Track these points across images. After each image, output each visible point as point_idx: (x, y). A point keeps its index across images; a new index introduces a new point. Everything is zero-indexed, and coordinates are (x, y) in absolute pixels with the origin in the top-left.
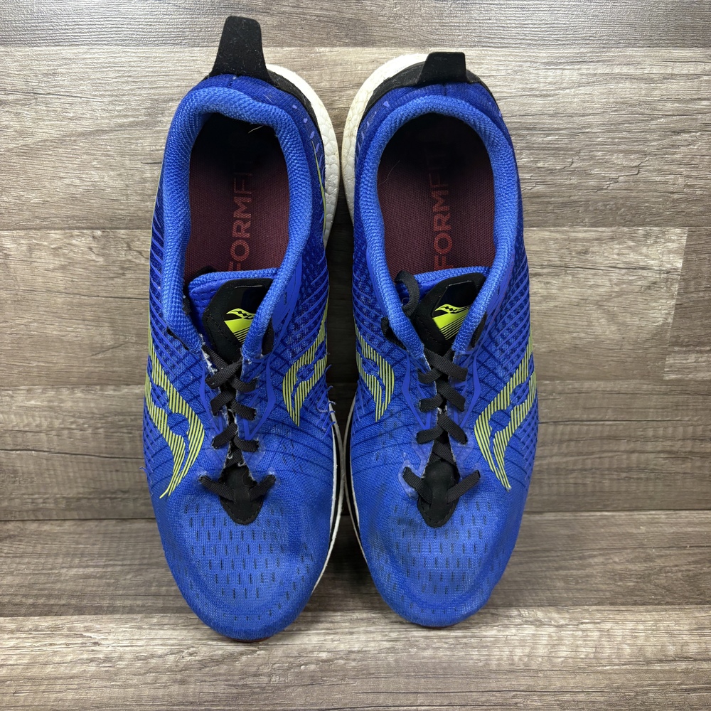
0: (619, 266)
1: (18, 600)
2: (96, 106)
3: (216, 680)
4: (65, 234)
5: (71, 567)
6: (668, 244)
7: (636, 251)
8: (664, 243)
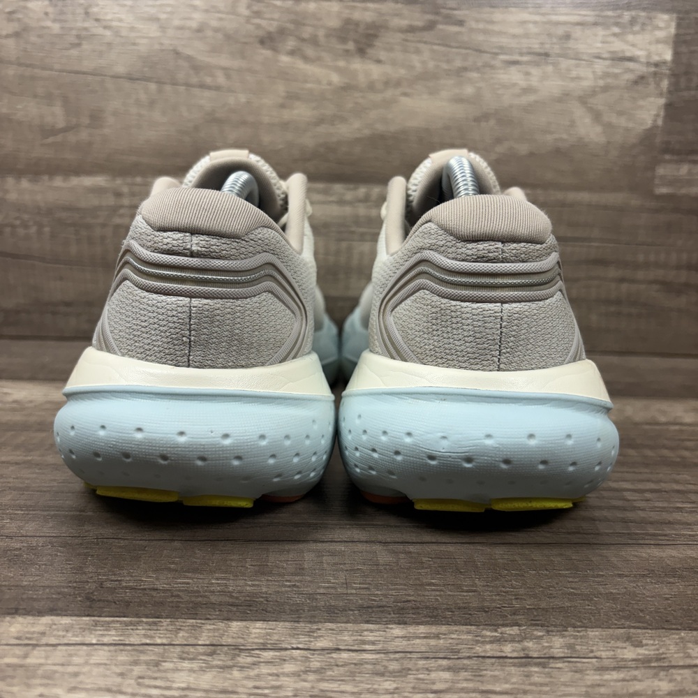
7: (622, 40)
8: (651, 31)
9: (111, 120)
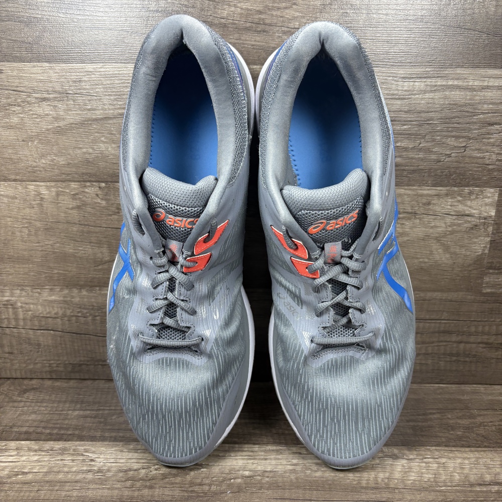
0: (451, 213)
1: (39, 430)
2: (106, 102)
3: (173, 487)
4: (81, 185)
5: (74, 410)
6: (485, 199)
7: (464, 204)
8: (483, 198)
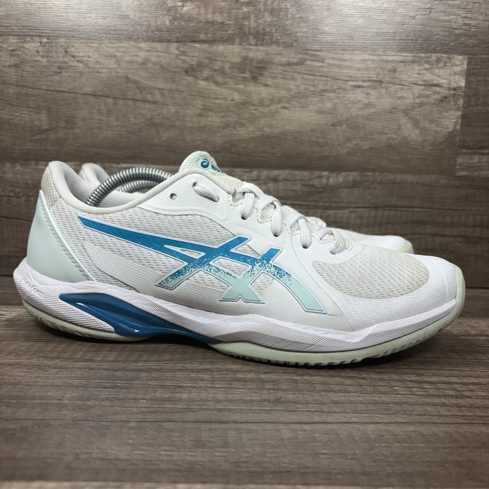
0: (419, 83)
7: (431, 73)
8: (451, 67)
9: (80, 124)
